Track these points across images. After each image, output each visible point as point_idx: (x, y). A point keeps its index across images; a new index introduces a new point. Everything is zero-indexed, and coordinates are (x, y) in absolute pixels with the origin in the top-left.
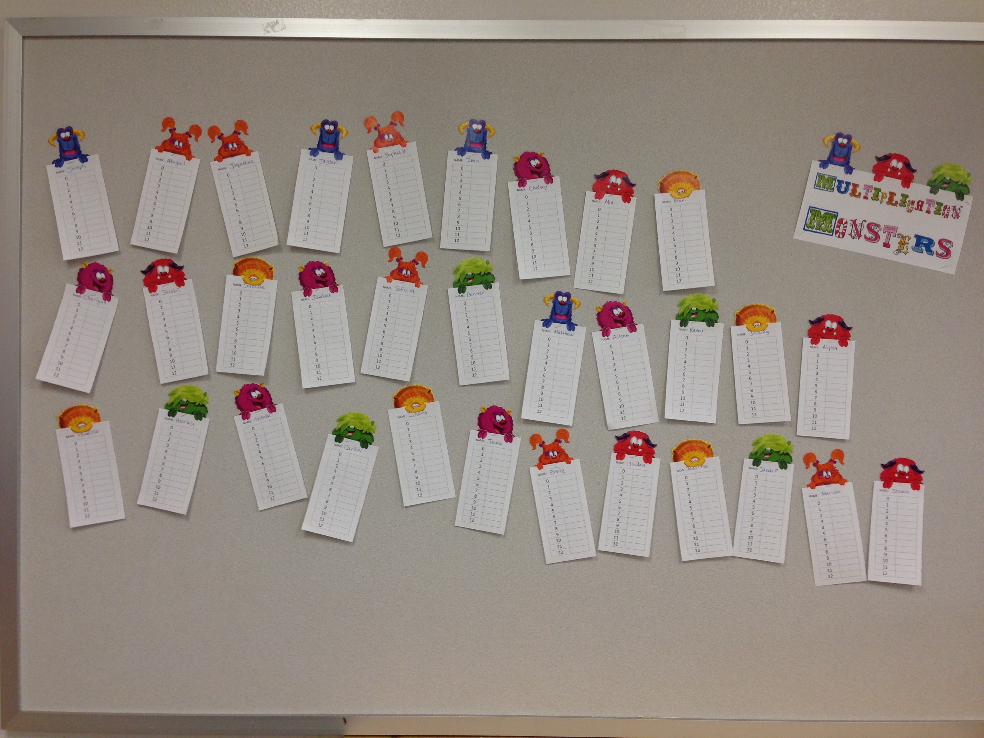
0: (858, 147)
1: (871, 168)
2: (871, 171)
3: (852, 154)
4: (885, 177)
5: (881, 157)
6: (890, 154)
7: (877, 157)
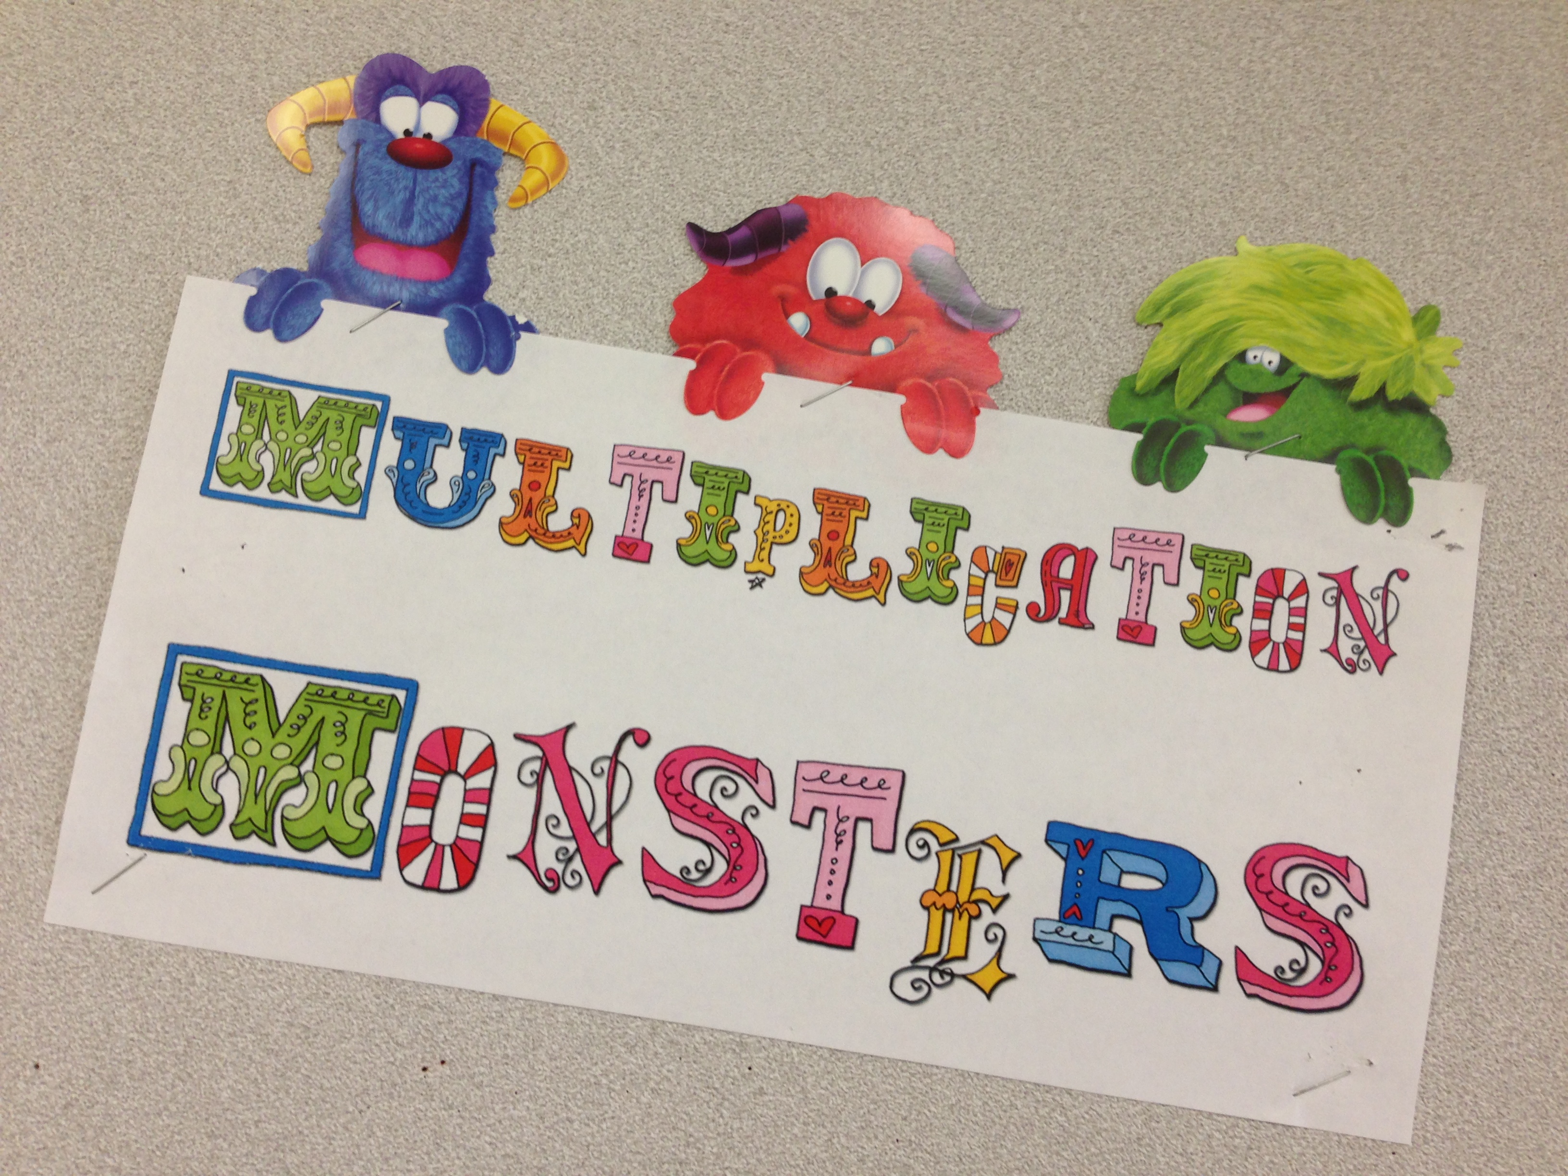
0: (545, 159)
1: (664, 316)
2: (664, 338)
3: (501, 217)
4: (770, 379)
5: (731, 231)
6: (800, 200)
7: (694, 230)
